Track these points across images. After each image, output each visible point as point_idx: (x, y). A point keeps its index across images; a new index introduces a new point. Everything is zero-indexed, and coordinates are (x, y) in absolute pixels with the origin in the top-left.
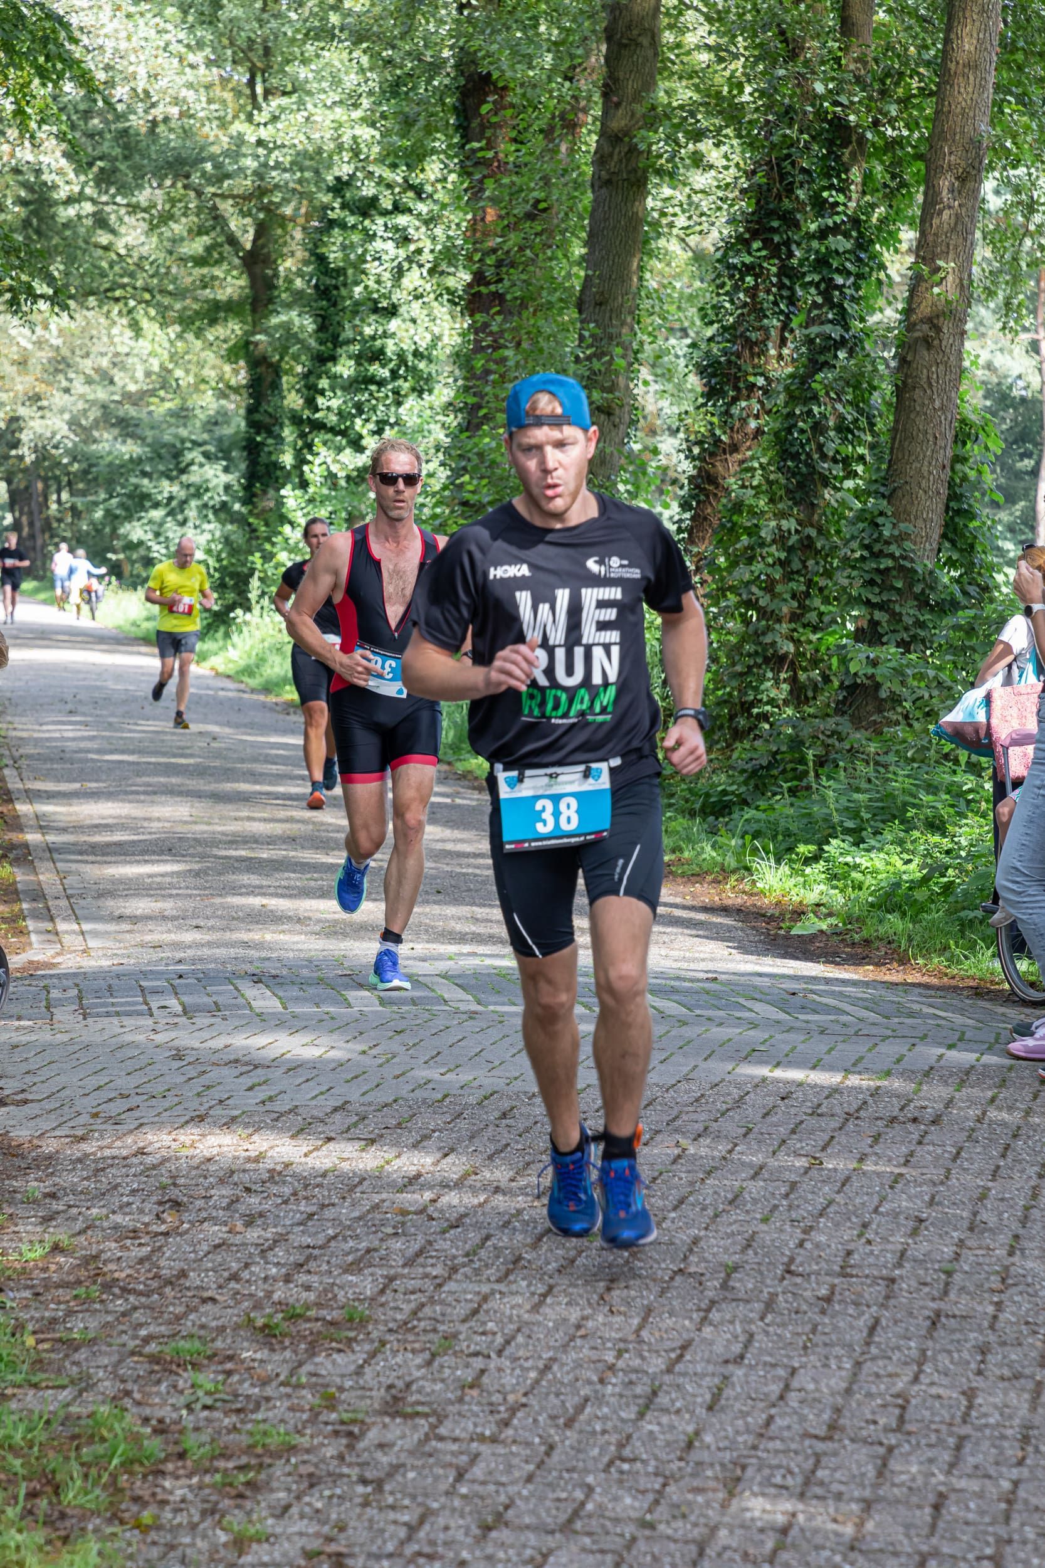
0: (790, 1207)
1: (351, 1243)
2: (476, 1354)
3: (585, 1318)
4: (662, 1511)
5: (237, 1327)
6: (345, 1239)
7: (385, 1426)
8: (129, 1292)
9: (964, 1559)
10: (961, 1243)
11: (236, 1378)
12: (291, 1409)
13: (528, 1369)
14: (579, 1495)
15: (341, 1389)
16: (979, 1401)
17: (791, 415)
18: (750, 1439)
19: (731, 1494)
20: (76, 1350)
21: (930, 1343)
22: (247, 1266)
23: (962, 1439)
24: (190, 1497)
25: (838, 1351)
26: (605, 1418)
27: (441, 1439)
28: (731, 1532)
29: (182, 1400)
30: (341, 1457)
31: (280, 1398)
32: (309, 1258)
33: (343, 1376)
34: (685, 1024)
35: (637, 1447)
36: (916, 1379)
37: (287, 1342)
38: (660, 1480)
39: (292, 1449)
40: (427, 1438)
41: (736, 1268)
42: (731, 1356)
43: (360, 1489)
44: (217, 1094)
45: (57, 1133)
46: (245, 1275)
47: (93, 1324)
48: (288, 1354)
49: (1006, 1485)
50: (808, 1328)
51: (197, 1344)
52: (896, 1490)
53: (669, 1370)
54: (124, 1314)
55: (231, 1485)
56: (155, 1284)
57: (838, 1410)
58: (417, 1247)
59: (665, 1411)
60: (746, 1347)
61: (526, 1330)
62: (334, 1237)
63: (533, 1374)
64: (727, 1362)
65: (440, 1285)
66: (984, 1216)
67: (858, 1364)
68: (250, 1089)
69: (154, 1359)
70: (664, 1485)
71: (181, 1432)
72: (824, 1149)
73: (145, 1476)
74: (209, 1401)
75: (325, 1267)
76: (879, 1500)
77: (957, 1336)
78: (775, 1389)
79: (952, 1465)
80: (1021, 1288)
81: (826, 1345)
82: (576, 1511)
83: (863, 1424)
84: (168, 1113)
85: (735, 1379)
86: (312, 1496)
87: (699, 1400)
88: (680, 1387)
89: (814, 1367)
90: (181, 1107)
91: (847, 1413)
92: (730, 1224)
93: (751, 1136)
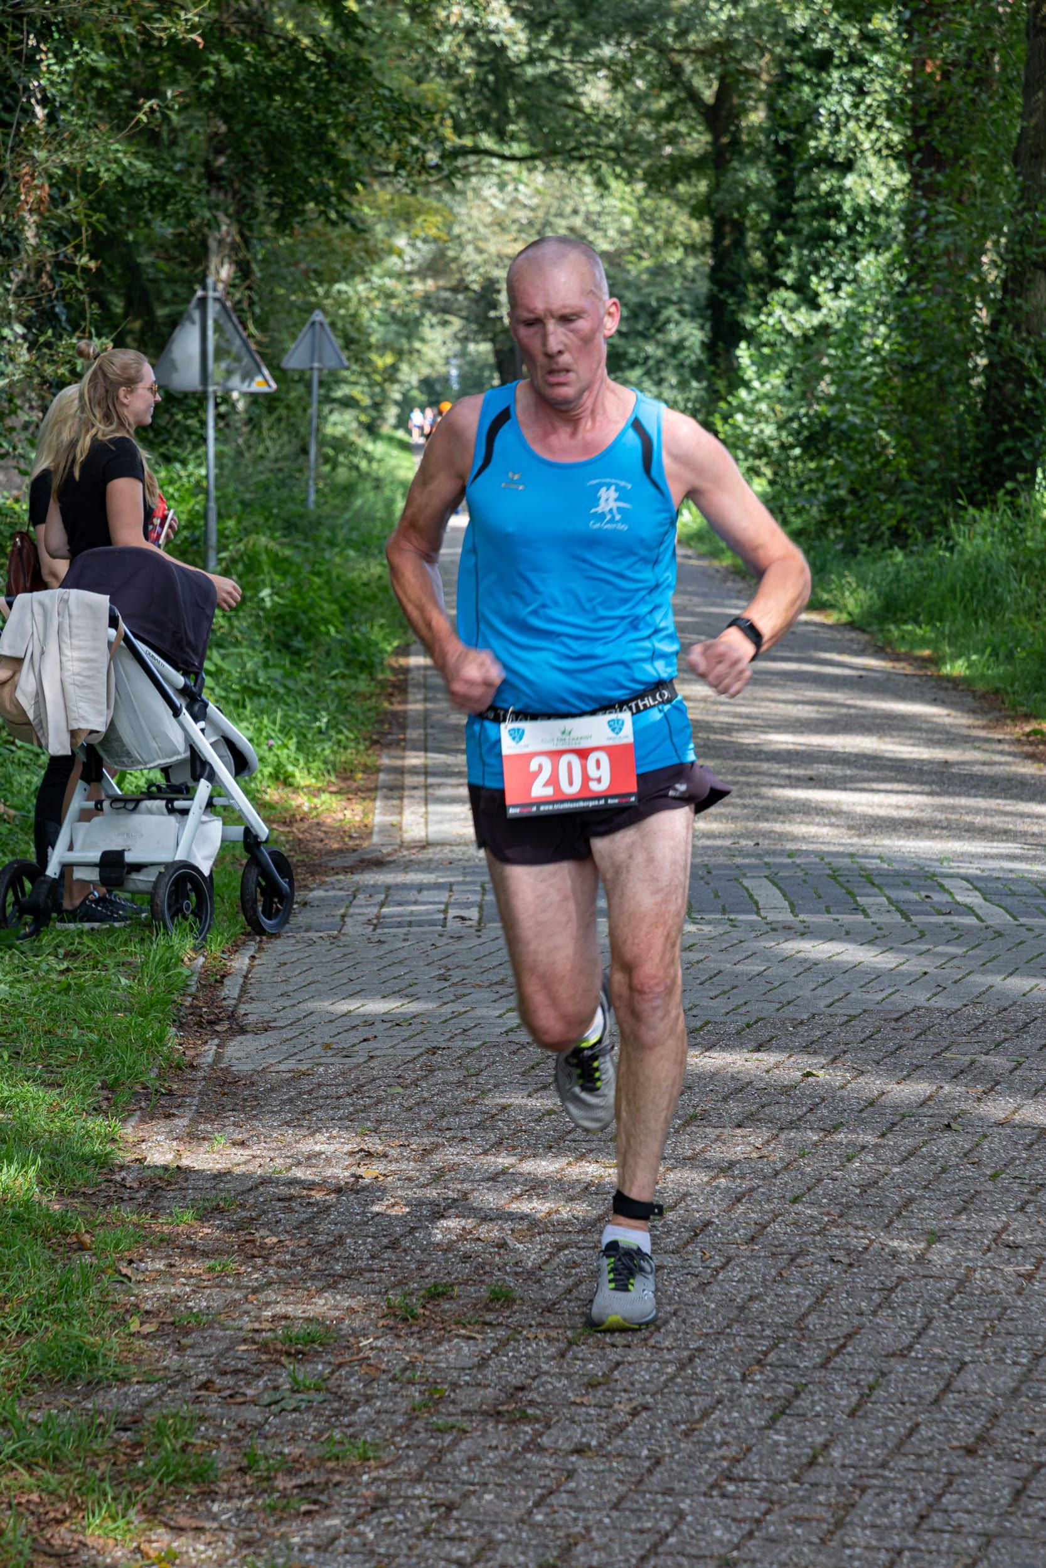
0: (1028, 1160)
2: (618, 1343)
3: (751, 1298)
4: (753, 1548)
5: (369, 1308)
7: (484, 1433)
8: (271, 1263)
11: (345, 1371)
13: (667, 1362)
14: (666, 1525)
15: (454, 1386)
18: (883, 1454)
19: (838, 1525)
20: (187, 1334)
24: (234, 1523)
25: (1019, 1341)
26: (734, 1426)
27: (541, 1449)
30: (419, 1474)
31: (384, 1397)
32: (482, 1221)
33: (462, 1369)
34: (1001, 935)
35: (754, 1466)
37: (416, 1327)
38: (764, 1506)
39: (371, 1462)
40: (526, 1448)
41: (940, 1237)
42: (897, 1348)
43: (425, 1515)
44: (464, 1021)
45: (282, 1067)
46: (406, 1242)
47: (217, 1303)
48: (412, 1341)
50: (996, 1312)
52: (1025, 1521)
53: (823, 1366)
54: (255, 1291)
56: (303, 1254)
57: (994, 1417)
59: (801, 1416)
60: (919, 1335)
63: (670, 1369)
64: (891, 1355)
69: (264, 1347)
70: (768, 1512)
73: (192, 1497)
76: (1002, 1534)
78: (934, 1388)
81: (1009, 1333)
82: (655, 1546)
83: (1017, 1436)
84: (404, 1045)
85: (893, 1376)
86: (368, 1523)
87: (844, 1402)
88: (828, 1386)
89: (987, 1362)
90: (422, 1037)
91: (1003, 1421)
92: (955, 1182)
93: (1018, 1072)
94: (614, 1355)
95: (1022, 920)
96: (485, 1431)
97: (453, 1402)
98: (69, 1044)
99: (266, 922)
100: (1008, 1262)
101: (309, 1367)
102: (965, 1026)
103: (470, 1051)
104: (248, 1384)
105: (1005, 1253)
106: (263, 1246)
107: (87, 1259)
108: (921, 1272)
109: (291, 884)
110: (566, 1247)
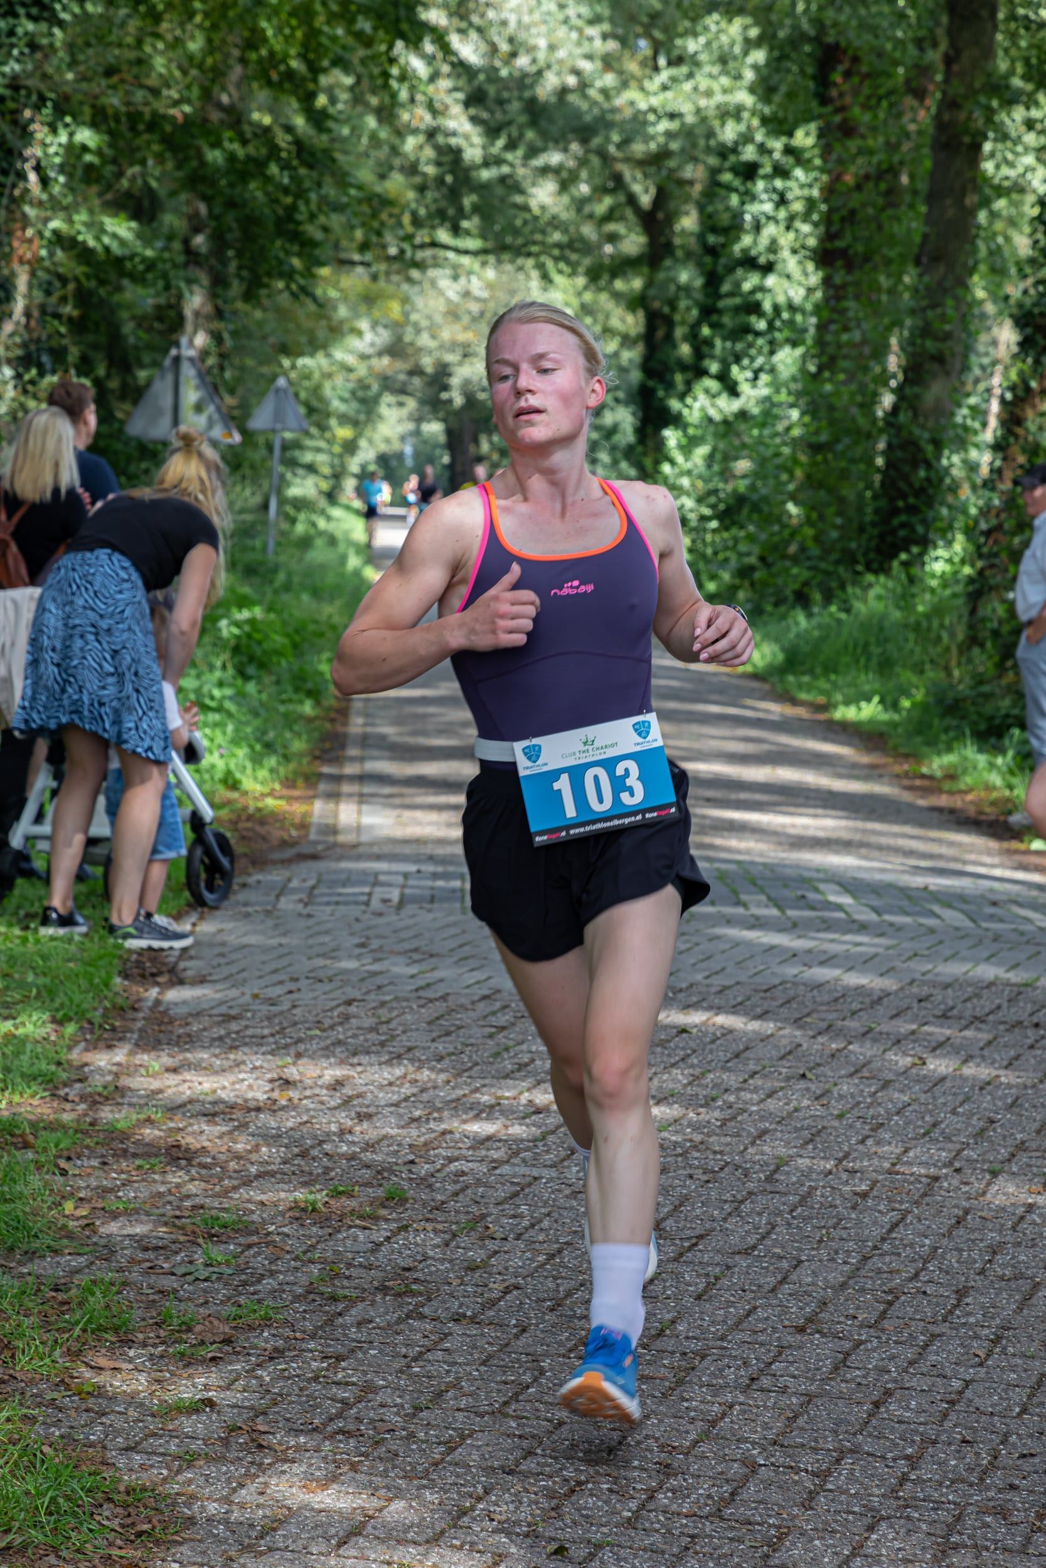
0: (872, 1104)
2: (496, 1236)
6: (428, 1121)
8: (195, 1164)
9: (883, 1457)
10: (1022, 1146)
11: (253, 1251)
12: (290, 1283)
13: (539, 1253)
15: (349, 1265)
16: (969, 1300)
18: (723, 1330)
19: (678, 1384)
20: (115, 1218)
21: (945, 1241)
23: (934, 1336)
24: (147, 1365)
25: (851, 1246)
28: (661, 1421)
30: (313, 1332)
31: (285, 1272)
33: (357, 1253)
36: (915, 1276)
37: (317, 1219)
39: (271, 1322)
40: (408, 1316)
41: (788, 1161)
42: (743, 1248)
44: (379, 980)
45: (214, 1012)
46: (315, 1152)
47: (144, 1194)
48: (314, 1229)
49: (957, 1384)
50: (832, 1222)
51: (233, 1217)
52: (843, 1385)
53: (676, 1260)
54: (178, 1186)
56: (223, 1158)
57: (823, 1304)
58: (492, 1130)
60: (763, 1238)
61: (555, 1215)
63: (542, 1258)
64: (736, 1252)
65: (494, 1168)
67: (865, 1259)
69: (183, 1230)
72: (934, 1050)
73: (112, 1343)
74: (205, 1273)
76: (822, 1395)
77: (976, 1235)
78: (772, 1280)
79: (911, 1363)
81: (842, 1239)
82: (516, 1394)
83: (842, 1319)
84: (324, 997)
85: (737, 1269)
86: (265, 1369)
87: (692, 1289)
88: (678, 1276)
89: (820, 1261)
90: (340, 991)
91: (831, 1307)
92: (805, 1119)
94: (492, 1246)
95: (887, 917)
96: (373, 1303)
97: (348, 1278)
98: (22, 985)
99: (208, 896)
100: (847, 1183)
101: (222, 1247)
102: (826, 998)
103: (383, 1004)
104: (167, 1259)
105: (844, 1176)
106: (187, 1150)
107: (30, 1155)
108: (769, 1188)
109: (232, 862)
110: (457, 1159)
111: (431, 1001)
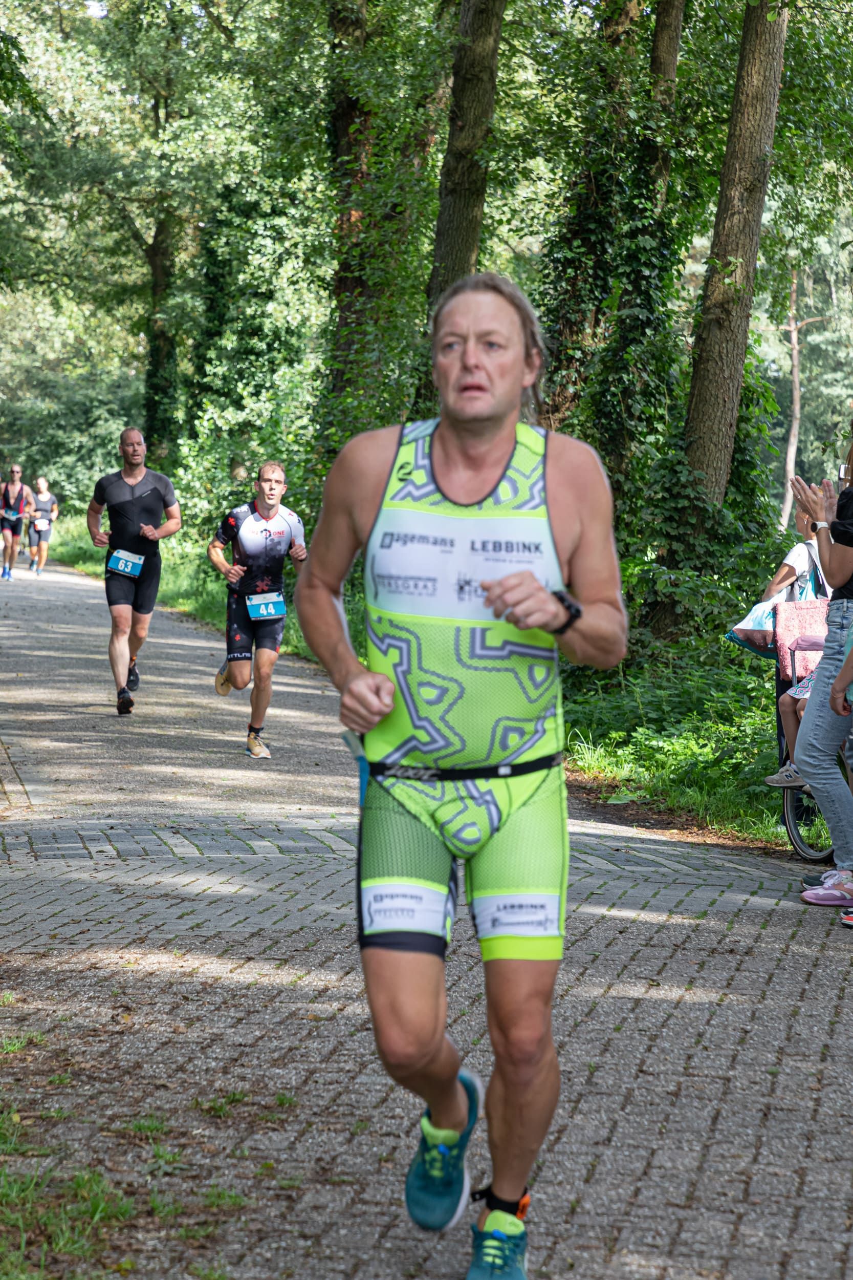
0: (637, 1019)
1: (275, 1043)
2: (388, 1134)
4: (555, 1264)
5: (187, 1110)
6: (270, 1039)
7: (317, 1192)
8: (95, 1079)
10: (781, 1050)
11: (189, 1151)
12: (237, 1176)
15: (278, 1161)
16: (810, 1178)
17: (605, 381)
18: (623, 1207)
19: (611, 1251)
20: (55, 1125)
21: (764, 1131)
22: (190, 1060)
23: (798, 1210)
24: (160, 1247)
25: (688, 1136)
27: (365, 1202)
29: (145, 1168)
30: (283, 1216)
31: (228, 1167)
32: (242, 1054)
33: (278, 1150)
36: (755, 1160)
37: (230, 1123)
38: (551, 1239)
39: (242, 1209)
40: (353, 1201)
41: (597, 1068)
42: (600, 1140)
43: (301, 1243)
44: (154, 921)
45: (23, 950)
46: (190, 1067)
47: (67, 1105)
48: (231, 1132)
49: (839, 1247)
50: (662, 1117)
51: (156, 1124)
52: (748, 1250)
53: (550, 1150)
54: (92, 1098)
55: (193, 1237)
56: (115, 1074)
57: (693, 1184)
58: (331, 1047)
59: (550, 1183)
60: (612, 1132)
62: (262, 1038)
64: (597, 1143)
65: (353, 1078)
66: (798, 1028)
67: (706, 1147)
68: (180, 917)
69: (121, 1134)
70: (555, 1243)
71: (148, 1194)
72: (659, 973)
73: (121, 1229)
74: (169, 1169)
75: (255, 1062)
76: (734, 1258)
77: (786, 1126)
78: (639, 1166)
79: (793, 1231)
80: (835, 1087)
81: (678, 1131)
83: (715, 1196)
84: (113, 936)
85: (605, 1158)
86: (262, 1248)
87: (577, 1174)
88: (560, 1163)
89: (670, 1149)
90: (124, 931)
91: (701, 1187)
92: (589, 1032)
93: (598, 962)
94: (390, 1141)
100: (656, 1084)
105: (650, 1079)
106: (82, 1068)
108: (593, 1090)
110: (316, 1071)
111: (208, 938)
